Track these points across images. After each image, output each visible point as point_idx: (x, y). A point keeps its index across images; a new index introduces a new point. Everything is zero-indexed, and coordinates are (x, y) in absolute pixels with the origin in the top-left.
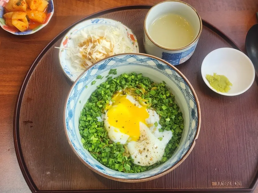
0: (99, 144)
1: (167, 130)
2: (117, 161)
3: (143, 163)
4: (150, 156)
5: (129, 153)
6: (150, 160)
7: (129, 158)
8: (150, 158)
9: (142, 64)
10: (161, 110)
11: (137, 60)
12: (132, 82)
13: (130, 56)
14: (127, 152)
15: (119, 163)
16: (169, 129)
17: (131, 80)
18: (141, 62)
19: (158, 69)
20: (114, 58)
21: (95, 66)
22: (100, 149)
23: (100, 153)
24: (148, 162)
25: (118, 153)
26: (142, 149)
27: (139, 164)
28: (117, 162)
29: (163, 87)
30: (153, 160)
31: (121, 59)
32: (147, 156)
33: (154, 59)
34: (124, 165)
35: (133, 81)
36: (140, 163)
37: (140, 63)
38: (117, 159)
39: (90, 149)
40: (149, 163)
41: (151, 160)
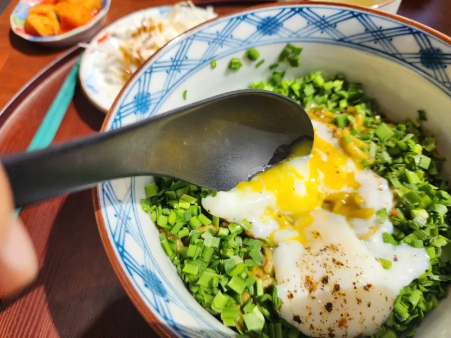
0: (193, 216)
1: (412, 244)
2: (227, 287)
3: (312, 327)
4: (342, 311)
5: (273, 275)
6: (337, 324)
7: (269, 290)
8: (339, 318)
9: (378, 46)
10: (404, 179)
11: (367, 30)
12: (329, 98)
13: (351, 15)
14: (269, 269)
15: (231, 293)
16: (421, 242)
17: (330, 92)
18: (376, 41)
19: (420, 65)
20: (308, 8)
21: (252, 14)
22: (190, 231)
23: (186, 241)
24: (330, 329)
25: (238, 260)
26: (317, 278)
27: (296, 324)
28: (225, 290)
29: (414, 126)
30: (347, 327)
31: (323, 19)
32: (329, 307)
33: (418, 33)
34: (245, 309)
35: (334, 97)
36: (300, 322)
37: (372, 44)
38: (230, 278)
39: (162, 222)
40: (333, 333)
41: (342, 323)
